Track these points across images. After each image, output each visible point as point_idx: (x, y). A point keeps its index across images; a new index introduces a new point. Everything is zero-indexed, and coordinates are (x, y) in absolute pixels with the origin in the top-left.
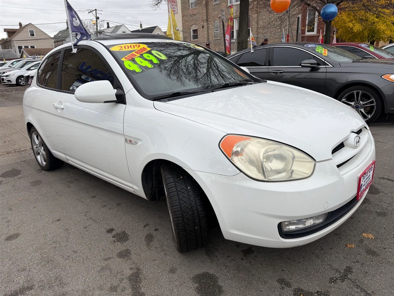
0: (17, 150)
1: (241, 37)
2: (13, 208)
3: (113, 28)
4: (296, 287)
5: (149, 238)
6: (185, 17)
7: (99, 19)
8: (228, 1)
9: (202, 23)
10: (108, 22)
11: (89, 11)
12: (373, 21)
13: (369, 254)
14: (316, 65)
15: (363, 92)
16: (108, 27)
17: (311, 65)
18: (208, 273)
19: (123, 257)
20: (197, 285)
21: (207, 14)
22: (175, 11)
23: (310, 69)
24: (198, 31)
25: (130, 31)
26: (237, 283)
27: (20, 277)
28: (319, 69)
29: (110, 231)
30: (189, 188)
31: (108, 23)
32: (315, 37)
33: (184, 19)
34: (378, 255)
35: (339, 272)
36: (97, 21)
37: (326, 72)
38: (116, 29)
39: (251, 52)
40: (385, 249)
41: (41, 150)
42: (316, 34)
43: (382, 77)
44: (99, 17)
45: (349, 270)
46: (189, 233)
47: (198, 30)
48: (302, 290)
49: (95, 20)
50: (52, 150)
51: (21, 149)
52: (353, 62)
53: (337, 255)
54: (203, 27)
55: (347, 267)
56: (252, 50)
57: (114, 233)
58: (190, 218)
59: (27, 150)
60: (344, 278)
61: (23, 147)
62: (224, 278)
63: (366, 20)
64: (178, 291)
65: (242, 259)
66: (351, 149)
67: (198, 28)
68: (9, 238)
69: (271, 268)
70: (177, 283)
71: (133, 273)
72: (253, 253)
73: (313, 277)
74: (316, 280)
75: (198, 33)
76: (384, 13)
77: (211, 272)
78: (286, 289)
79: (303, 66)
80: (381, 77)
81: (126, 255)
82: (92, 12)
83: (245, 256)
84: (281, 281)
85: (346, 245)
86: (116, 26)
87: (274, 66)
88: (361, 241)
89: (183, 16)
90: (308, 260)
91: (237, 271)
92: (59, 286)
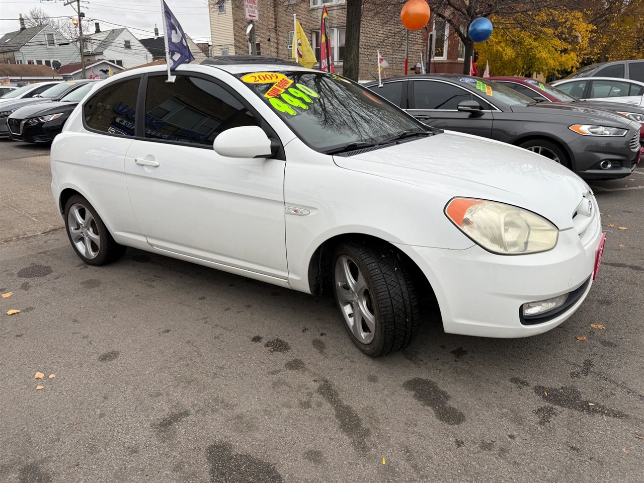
0: (22, 237)
1: (349, 61)
2: (79, 319)
3: (108, 34)
4: (535, 385)
5: (319, 345)
6: (238, 23)
7: (84, 16)
8: (311, 1)
9: (268, 34)
10: (97, 22)
11: (66, 3)
12: (529, 47)
13: (606, 346)
14: (478, 109)
15: (544, 149)
16: (98, 31)
17: (472, 108)
18: (421, 379)
19: (297, 369)
20: (413, 393)
21: (275, 19)
22: (255, 17)
23: (469, 114)
24: (261, 46)
25: (137, 39)
26: (462, 387)
27: (159, 402)
28: (483, 114)
29: (257, 339)
30: (396, 269)
31: (97, 25)
32: (444, 65)
33: (236, 26)
34: (616, 346)
35: (579, 366)
36: (80, 20)
37: (493, 120)
38: (113, 35)
39: (379, 86)
40: (622, 339)
41: (89, 233)
42: (446, 59)
43: (570, 128)
44: (84, 14)
45: (588, 364)
46: (398, 328)
47: (261, 44)
48: (543, 387)
49: (77, 17)
50: (117, 231)
51: (26, 234)
52: (528, 106)
53: (569, 349)
54: (269, 40)
55: (585, 360)
56: (380, 83)
57: (264, 341)
58: (400, 307)
59: (38, 236)
60: (586, 372)
61: (30, 231)
62: (444, 382)
63: (520, 43)
64: (392, 400)
65: (456, 361)
66: (585, 217)
67: (260, 41)
68: (105, 358)
69: (497, 368)
70: (386, 392)
71: (321, 385)
72: (467, 354)
73: (551, 374)
74: (555, 377)
75: (262, 49)
76: (545, 33)
77: (424, 376)
78: (524, 388)
79: (460, 110)
80: (568, 128)
81: (298, 366)
82: (70, 3)
83: (458, 358)
84: (515, 380)
85: (576, 338)
86: (113, 30)
87: (415, 108)
88: (592, 332)
89: (235, 21)
90: (538, 356)
91: (456, 374)
92: (226, 408)
